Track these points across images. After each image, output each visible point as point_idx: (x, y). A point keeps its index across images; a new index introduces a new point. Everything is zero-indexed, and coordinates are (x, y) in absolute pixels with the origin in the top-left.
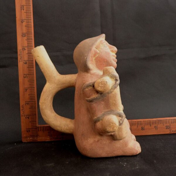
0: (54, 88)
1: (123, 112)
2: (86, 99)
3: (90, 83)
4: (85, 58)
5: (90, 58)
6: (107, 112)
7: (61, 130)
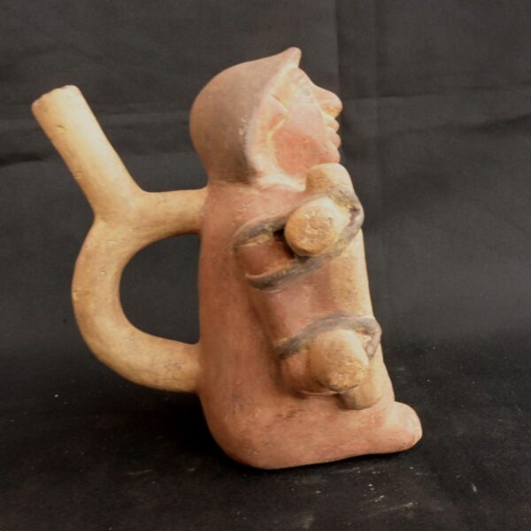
0: (124, 240)
1: (373, 318)
2: (248, 275)
3: (265, 222)
4: (241, 133)
5: (259, 131)
6: (324, 319)
7: (156, 381)
